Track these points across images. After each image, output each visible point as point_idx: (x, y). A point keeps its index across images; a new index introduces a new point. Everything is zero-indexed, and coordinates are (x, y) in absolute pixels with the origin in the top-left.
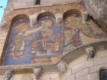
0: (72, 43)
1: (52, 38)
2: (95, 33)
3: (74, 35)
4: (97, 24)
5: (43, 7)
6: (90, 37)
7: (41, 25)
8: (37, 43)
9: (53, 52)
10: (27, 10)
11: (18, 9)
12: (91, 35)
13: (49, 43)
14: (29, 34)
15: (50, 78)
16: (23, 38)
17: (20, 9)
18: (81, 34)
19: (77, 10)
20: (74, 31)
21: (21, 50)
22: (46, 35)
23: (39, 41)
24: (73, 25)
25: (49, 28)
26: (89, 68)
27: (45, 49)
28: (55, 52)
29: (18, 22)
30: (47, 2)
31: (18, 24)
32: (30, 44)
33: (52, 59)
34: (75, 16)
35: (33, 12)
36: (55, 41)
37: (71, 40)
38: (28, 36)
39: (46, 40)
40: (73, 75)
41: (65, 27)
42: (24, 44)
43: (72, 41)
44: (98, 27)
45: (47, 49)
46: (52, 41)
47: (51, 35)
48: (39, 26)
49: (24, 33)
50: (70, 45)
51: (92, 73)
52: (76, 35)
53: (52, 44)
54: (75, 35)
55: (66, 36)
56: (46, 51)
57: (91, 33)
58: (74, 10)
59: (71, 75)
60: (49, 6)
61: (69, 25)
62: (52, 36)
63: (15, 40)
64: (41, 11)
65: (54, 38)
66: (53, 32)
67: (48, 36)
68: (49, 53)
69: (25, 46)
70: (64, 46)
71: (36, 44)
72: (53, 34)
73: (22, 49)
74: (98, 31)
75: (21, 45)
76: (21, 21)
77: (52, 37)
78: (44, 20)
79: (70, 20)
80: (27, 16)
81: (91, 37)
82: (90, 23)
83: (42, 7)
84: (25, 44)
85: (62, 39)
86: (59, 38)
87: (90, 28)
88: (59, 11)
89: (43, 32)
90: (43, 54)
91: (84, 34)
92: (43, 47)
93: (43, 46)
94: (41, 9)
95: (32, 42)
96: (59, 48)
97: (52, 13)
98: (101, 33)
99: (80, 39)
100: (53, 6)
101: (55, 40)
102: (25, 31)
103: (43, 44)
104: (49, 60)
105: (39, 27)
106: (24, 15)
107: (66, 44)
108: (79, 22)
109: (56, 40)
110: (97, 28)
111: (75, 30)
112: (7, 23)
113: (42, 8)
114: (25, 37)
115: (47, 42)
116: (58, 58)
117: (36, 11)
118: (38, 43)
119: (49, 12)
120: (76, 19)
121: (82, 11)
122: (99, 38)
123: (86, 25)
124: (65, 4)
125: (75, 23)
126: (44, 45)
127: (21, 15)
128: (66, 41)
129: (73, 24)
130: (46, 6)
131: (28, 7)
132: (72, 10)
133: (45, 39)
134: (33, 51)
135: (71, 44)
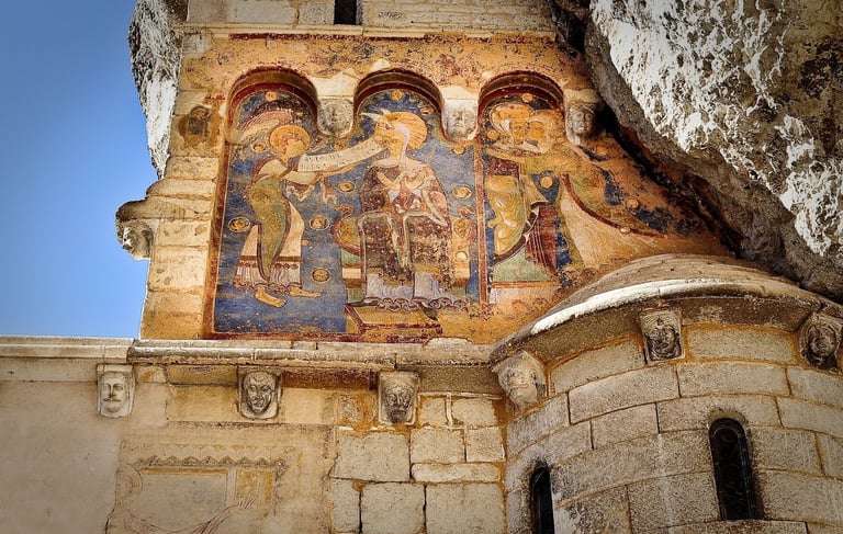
0: (530, 248)
1: (434, 210)
2: (633, 203)
3: (533, 206)
4: (638, 160)
5: (379, 39)
6: (610, 224)
7: (373, 132)
8: (360, 225)
9: (445, 280)
10: (301, 46)
11: (254, 36)
12: (613, 211)
13: (420, 233)
14: (318, 173)
15: (455, 421)
16: (288, 194)
17: (265, 36)
18: (567, 206)
19: (543, 77)
20: (532, 183)
21: (291, 259)
22: (402, 191)
23: (373, 216)
24: (522, 153)
25: (410, 152)
26: (655, 403)
27: (404, 261)
28: (455, 285)
29: (257, 104)
30: (394, 16)
31: (256, 113)
32: (332, 232)
33: (445, 318)
34: (531, 104)
35: (331, 64)
36: (450, 224)
37: (524, 231)
38: (317, 184)
39: (405, 218)
40: (577, 429)
41: (486, 158)
42: (298, 226)
43: (527, 236)
44: (642, 174)
45: (417, 266)
46: (435, 225)
47: (425, 193)
48: (361, 139)
49: (293, 165)
50: (520, 256)
51: (673, 431)
52: (543, 204)
53: (434, 241)
54: (538, 204)
55: (498, 204)
56: (411, 277)
57: (614, 204)
58: (528, 73)
59: (567, 425)
60: (405, 40)
61: (505, 147)
62: (431, 200)
63: (254, 202)
64: (371, 63)
65: (441, 210)
66: (432, 177)
67: (413, 196)
68: (424, 287)
69: (304, 236)
70: (496, 259)
71: (360, 233)
72: (434, 189)
73: (293, 254)
74: (643, 195)
75: (287, 230)
76: (269, 99)
77: (430, 205)
78: (385, 106)
79: (507, 122)
80: (304, 78)
81: (616, 226)
82: (602, 152)
83: (372, 39)
84: (307, 228)
85: (480, 219)
86: (464, 214)
87: (606, 174)
88: (457, 71)
89: (383, 170)
90: (398, 291)
91: (581, 205)
92: (395, 255)
93: (395, 244)
94: (367, 52)
95: (337, 219)
96: (473, 266)
97: (423, 78)
98: (658, 210)
99: (562, 230)
100: (426, 39)
101: (447, 219)
102: (299, 157)
103: (395, 237)
104: (431, 322)
105: (361, 144)
106: (286, 71)
107: (500, 249)
108: (553, 140)
109: (455, 220)
110: (638, 178)
111: (536, 178)
112: (209, 106)
113: (372, 44)
114: (300, 187)
115: (410, 226)
116: (472, 316)
117: (345, 59)
118: (370, 228)
119: (409, 72)
120: (536, 119)
121: (566, 86)
122: (652, 235)
123: (586, 158)
124: (485, 41)
125: (535, 144)
126: (400, 243)
127: (271, 69)
128: (500, 234)
129: (526, 146)
130: (393, 39)
131: (304, 32)
132: (518, 72)
133: (401, 211)
134: (349, 266)
135: (523, 250)
